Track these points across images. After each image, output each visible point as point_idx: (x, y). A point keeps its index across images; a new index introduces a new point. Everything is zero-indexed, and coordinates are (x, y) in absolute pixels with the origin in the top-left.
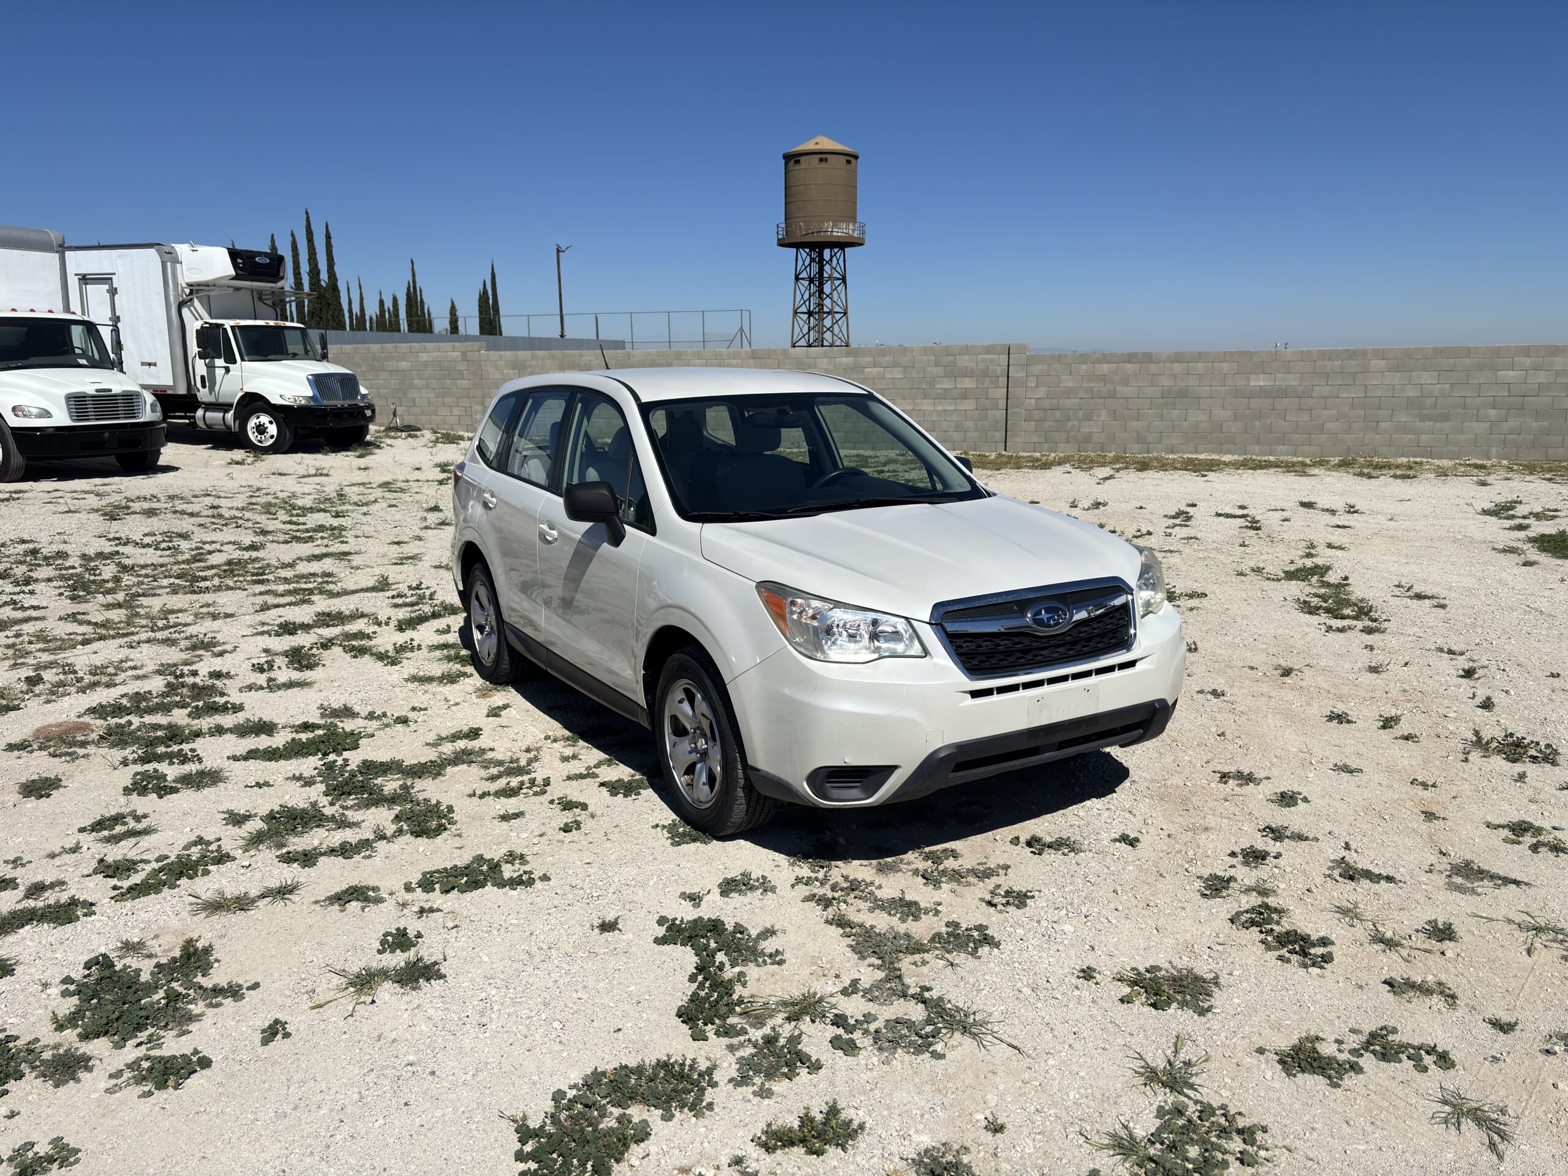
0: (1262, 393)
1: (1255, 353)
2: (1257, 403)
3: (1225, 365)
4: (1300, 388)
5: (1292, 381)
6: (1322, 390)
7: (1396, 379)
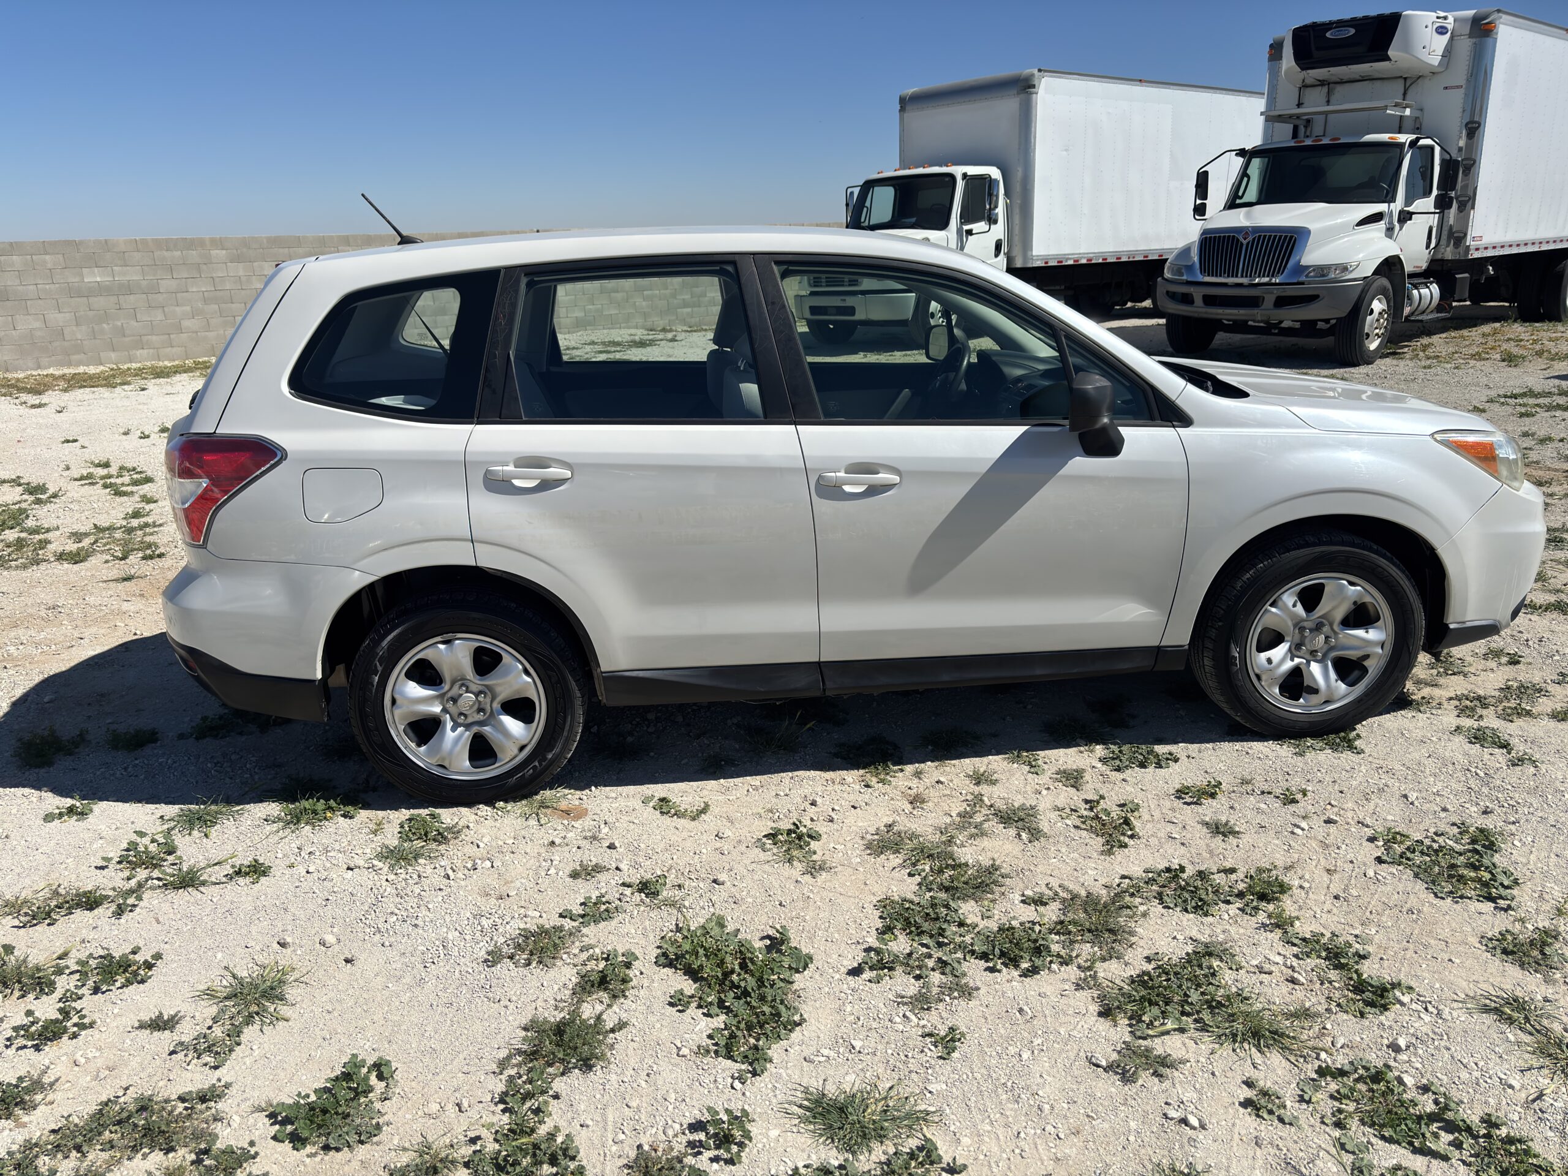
0: (101, 290)
1: (81, 242)
2: (100, 302)
3: (47, 257)
4: (144, 283)
5: (133, 275)
6: (167, 284)
7: (240, 270)
